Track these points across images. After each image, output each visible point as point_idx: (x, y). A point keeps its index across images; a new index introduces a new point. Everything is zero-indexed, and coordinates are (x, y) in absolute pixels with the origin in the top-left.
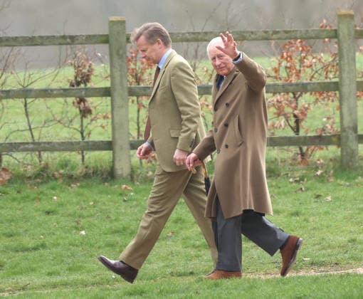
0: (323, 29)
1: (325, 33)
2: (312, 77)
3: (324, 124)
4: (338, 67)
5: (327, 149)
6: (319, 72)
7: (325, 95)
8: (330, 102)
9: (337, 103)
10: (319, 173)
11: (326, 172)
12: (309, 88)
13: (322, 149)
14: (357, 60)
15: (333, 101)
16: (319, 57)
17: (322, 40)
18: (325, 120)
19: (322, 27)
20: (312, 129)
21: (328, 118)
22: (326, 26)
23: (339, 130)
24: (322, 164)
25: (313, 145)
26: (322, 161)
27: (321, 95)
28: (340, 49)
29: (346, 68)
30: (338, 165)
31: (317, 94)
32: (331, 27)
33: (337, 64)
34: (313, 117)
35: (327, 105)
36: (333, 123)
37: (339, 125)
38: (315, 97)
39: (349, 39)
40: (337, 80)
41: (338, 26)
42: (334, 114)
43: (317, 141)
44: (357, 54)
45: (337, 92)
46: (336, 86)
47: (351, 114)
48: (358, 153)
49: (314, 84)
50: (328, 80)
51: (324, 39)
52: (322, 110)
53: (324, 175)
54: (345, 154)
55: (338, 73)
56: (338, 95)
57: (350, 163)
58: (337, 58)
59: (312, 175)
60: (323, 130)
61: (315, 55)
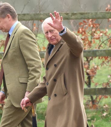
0: (108, 11)
1: (109, 15)
2: (100, 46)
3: (108, 80)
6: (105, 42)
7: (109, 59)
10: (105, 114)
11: (110, 114)
12: (97, 54)
13: (107, 97)
16: (105, 32)
17: (107, 20)
18: (109, 77)
19: (107, 10)
20: (100, 83)
22: (110, 10)
24: (107, 108)
25: (100, 94)
26: (107, 106)
27: (106, 58)
31: (104, 58)
34: (101, 75)
35: (110, 66)
38: (102, 61)
43: (103, 92)
49: (101, 51)
52: (106, 70)
53: (109, 116)
59: (100, 116)
60: (108, 84)
61: (102, 31)
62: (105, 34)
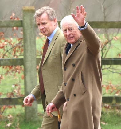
0: (12, 20)
1: (14, 23)
2: (4, 55)
3: (13, 90)
4: (23, 48)
5: (15, 107)
6: (9, 51)
7: (13, 68)
8: (17, 73)
9: (22, 74)
10: (9, 125)
11: (14, 124)
12: (2, 63)
13: (11, 108)
14: (37, 42)
15: (19, 73)
16: (9, 41)
17: (11, 29)
18: (13, 86)
19: (11, 19)
20: (4, 93)
21: (16, 85)
22: (15, 18)
23: (24, 94)
24: (11, 118)
25: (5, 104)
26: (11, 116)
27: (10, 68)
28: (24, 35)
29: (29, 48)
30: (22, 119)
31: (8, 68)
32: (18, 19)
33: (22, 46)
34: (5, 84)
35: (15, 75)
36: (20, 89)
37: (23, 90)
38: (6, 70)
39: (32, 27)
40: (22, 57)
41: (23, 18)
42: (20, 82)
43: (8, 102)
44: (37, 39)
45: (22, 66)
46: (22, 62)
47: (32, 82)
48: (37, 111)
49: (5, 60)
50: (15, 58)
51: (13, 27)
52: (11, 79)
53: (13, 126)
54: (27, 111)
55: (23, 52)
56: (23, 68)
57: (32, 118)
58: (23, 42)
59: (4, 127)
60: (12, 94)
61: (6, 39)
62: (10, 43)
